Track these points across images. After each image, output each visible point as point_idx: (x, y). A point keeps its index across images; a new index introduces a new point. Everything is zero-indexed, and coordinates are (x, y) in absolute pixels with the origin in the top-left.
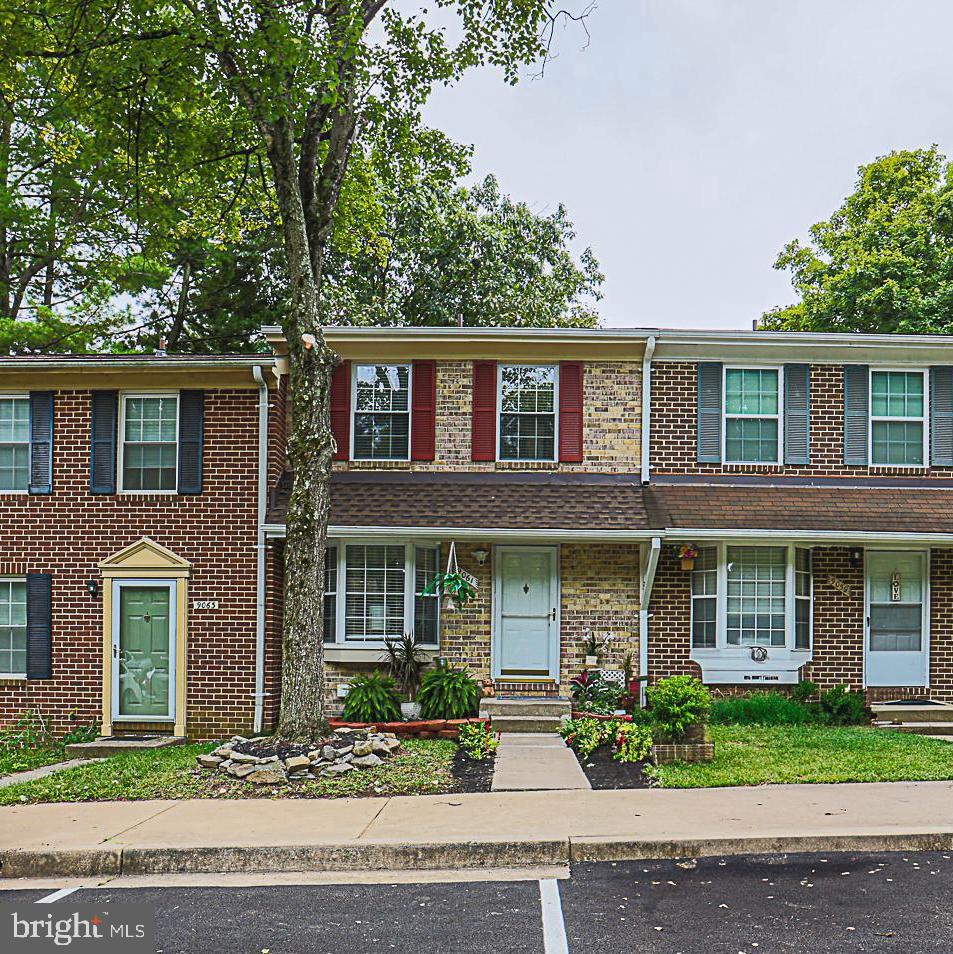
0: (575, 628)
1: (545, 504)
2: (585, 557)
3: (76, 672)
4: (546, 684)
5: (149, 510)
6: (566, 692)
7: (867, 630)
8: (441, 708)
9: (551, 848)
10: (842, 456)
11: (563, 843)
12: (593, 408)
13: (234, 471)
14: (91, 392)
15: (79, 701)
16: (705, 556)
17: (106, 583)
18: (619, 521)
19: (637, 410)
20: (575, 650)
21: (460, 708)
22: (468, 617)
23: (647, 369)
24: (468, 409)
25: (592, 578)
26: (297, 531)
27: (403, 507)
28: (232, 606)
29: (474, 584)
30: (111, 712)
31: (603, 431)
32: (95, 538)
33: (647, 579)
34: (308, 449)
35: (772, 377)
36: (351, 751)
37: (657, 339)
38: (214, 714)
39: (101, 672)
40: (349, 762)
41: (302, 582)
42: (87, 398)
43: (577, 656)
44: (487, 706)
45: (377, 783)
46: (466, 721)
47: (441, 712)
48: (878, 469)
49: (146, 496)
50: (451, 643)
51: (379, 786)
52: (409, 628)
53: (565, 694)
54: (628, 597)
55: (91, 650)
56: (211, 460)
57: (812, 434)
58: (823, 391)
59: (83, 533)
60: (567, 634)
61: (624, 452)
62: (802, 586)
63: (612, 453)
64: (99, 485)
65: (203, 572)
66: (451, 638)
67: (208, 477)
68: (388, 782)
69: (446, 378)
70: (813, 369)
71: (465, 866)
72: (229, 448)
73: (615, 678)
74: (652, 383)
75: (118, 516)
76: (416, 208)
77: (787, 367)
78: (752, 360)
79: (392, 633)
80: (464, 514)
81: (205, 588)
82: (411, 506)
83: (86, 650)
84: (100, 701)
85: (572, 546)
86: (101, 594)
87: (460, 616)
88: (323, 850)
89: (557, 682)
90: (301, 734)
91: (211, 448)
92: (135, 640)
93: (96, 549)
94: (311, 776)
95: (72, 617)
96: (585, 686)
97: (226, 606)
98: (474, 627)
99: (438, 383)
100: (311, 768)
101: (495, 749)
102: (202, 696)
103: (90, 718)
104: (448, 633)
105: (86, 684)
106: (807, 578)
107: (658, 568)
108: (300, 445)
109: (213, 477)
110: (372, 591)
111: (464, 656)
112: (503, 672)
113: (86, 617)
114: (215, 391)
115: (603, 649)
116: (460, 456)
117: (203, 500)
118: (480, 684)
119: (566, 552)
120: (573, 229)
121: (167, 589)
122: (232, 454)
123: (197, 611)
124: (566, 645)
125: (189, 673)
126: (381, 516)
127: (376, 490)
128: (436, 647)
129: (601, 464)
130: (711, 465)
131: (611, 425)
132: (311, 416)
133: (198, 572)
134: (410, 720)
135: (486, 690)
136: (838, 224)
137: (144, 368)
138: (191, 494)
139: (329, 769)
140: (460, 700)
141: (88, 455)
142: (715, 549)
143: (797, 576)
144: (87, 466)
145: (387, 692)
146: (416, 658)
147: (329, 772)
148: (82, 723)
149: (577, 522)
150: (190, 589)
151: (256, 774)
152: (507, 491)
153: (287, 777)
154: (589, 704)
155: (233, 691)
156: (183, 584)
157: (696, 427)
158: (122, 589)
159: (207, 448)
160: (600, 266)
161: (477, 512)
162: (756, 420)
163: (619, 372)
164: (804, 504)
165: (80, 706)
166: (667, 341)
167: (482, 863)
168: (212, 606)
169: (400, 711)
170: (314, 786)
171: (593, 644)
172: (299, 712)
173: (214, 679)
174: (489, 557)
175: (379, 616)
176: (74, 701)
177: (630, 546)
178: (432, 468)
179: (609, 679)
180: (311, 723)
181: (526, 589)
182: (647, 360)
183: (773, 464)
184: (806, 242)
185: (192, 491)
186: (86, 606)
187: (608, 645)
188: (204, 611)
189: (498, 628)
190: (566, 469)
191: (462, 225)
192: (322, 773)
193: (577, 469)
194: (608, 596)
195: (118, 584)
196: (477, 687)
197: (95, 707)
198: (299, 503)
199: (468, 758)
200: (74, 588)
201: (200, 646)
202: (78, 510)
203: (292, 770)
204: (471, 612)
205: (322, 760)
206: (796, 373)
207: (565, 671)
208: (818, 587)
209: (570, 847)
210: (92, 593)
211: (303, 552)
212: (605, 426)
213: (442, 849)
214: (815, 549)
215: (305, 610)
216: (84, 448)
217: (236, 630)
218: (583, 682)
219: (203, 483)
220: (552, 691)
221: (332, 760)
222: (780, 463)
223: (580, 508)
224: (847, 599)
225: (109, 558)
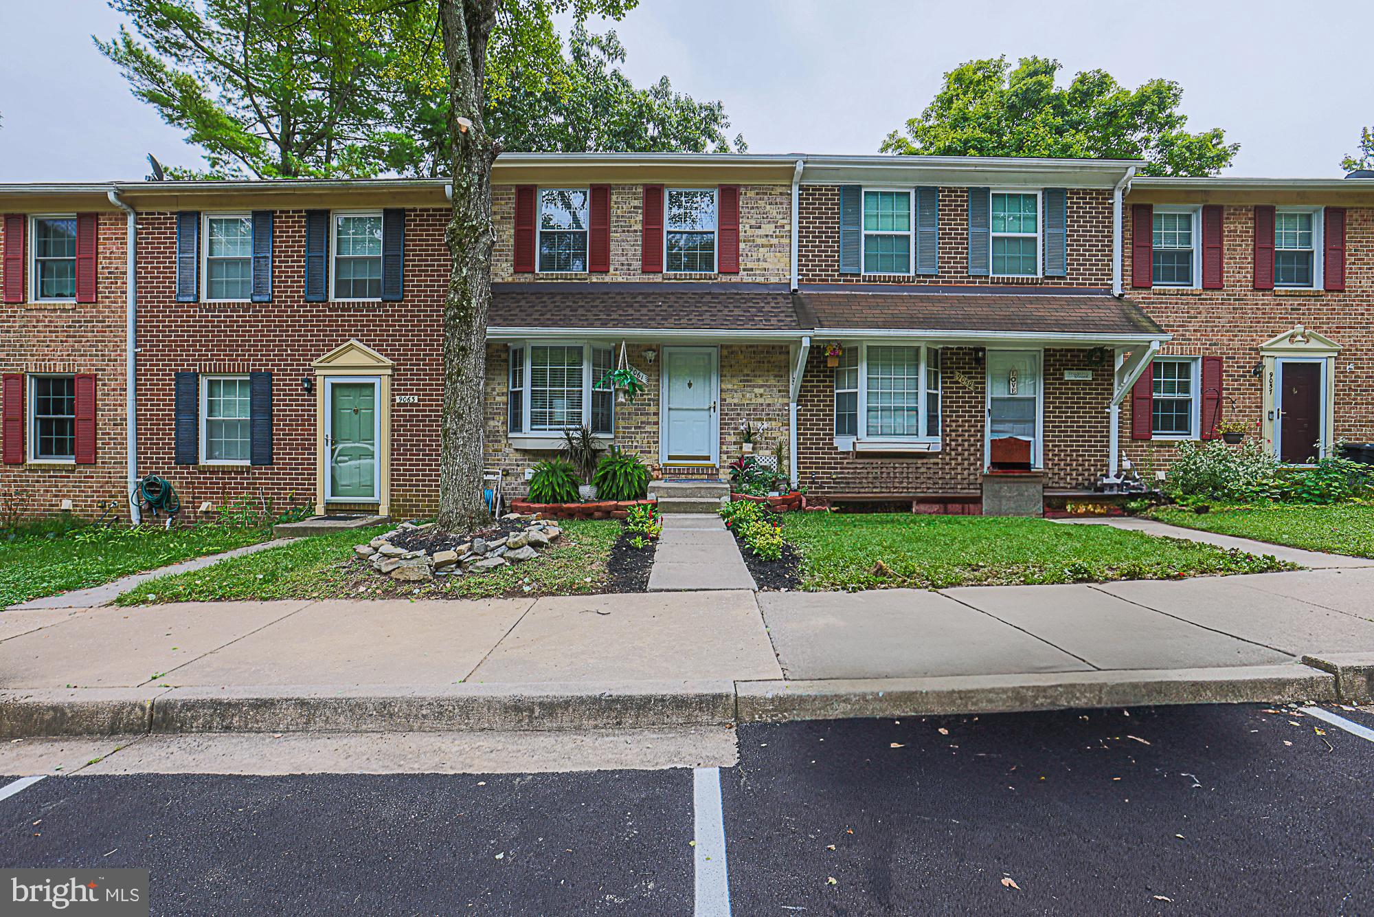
0: (733, 419)
1: (707, 308)
2: (742, 357)
3: (294, 459)
4: (707, 468)
5: (356, 316)
6: (725, 475)
7: (988, 420)
8: (614, 491)
9: (710, 703)
10: (967, 268)
11: (727, 696)
12: (748, 226)
13: (431, 281)
14: (306, 211)
15: (297, 484)
16: (847, 353)
17: (319, 380)
18: (772, 323)
19: (787, 228)
20: (732, 438)
21: (630, 491)
22: (639, 409)
23: (795, 191)
24: (639, 227)
25: (748, 375)
26: (454, 318)
27: (580, 311)
28: (429, 400)
29: (644, 381)
30: (323, 494)
31: (757, 246)
32: (310, 341)
33: (797, 376)
34: (466, 236)
35: (905, 199)
36: (505, 544)
37: (805, 163)
38: (414, 496)
39: (315, 459)
40: (501, 556)
41: (459, 370)
42: (302, 217)
43: (735, 443)
44: (654, 489)
45: (526, 580)
46: (635, 502)
47: (614, 495)
48: (998, 278)
49: (354, 303)
50: (624, 433)
51: (529, 584)
52: (586, 419)
53: (724, 477)
54: (780, 391)
55: (306, 440)
56: (410, 271)
57: (940, 248)
58: (949, 210)
59: (299, 336)
60: (726, 424)
61: (775, 264)
62: (932, 382)
63: (765, 265)
64: (313, 294)
65: (404, 370)
66: (624, 428)
67: (409, 286)
68: (537, 580)
69: (620, 200)
70: (941, 191)
71: (596, 727)
72: (427, 260)
73: (768, 464)
74: (800, 204)
75: (329, 321)
76: (606, 92)
77: (918, 189)
78: (888, 183)
79: (573, 423)
80: (634, 317)
81: (406, 385)
82: (587, 311)
83: (302, 440)
84: (315, 484)
85: (731, 346)
86: (315, 390)
87: (632, 409)
88: (409, 703)
89: (718, 466)
90: (459, 524)
91: (411, 260)
92: (345, 430)
93: (311, 350)
94: (458, 572)
95: (290, 410)
96: (742, 470)
97: (425, 400)
98: (644, 419)
99: (612, 204)
100: (459, 564)
101: (657, 534)
102: (404, 480)
103: (306, 499)
104: (621, 423)
105: (302, 469)
106: (936, 374)
107: (806, 366)
108: (458, 231)
109: (413, 286)
110: (554, 386)
111: (635, 444)
112: (670, 458)
113: (302, 410)
114: (415, 210)
115: (758, 438)
116: (632, 268)
117: (403, 306)
118: (649, 469)
119: (725, 352)
120: (729, 120)
121: (372, 385)
122: (429, 265)
123: (399, 405)
124: (726, 434)
125: (392, 460)
126: (560, 320)
127: (558, 298)
128: (611, 436)
129: (755, 275)
130: (852, 275)
131: (764, 241)
132: (469, 202)
133: (400, 370)
134: (587, 501)
135: (655, 474)
136: (927, 117)
137: (350, 189)
138: (392, 301)
139: (478, 564)
140: (631, 483)
141: (303, 267)
142: (856, 348)
143: (929, 372)
144: (302, 277)
145: (567, 476)
146: (593, 446)
147: (478, 568)
148: (300, 504)
149: (735, 323)
150: (393, 385)
151: (400, 570)
152: (673, 298)
153: (433, 574)
154: (746, 486)
155: (431, 475)
156: (386, 381)
157: (838, 242)
158: (334, 386)
159: (407, 261)
160: (749, 148)
161: (646, 315)
162: (890, 236)
163: (770, 194)
164: (935, 309)
165: (298, 489)
166: (815, 165)
167: (619, 723)
168: (411, 400)
169: (578, 493)
170: (458, 585)
171: (749, 433)
172: (456, 501)
173: (414, 465)
174: (658, 356)
175: (561, 409)
176: (292, 484)
177: (781, 347)
178: (607, 279)
179: (763, 464)
180: (468, 513)
181: (690, 385)
182: (796, 183)
183: (906, 275)
184: (904, 133)
185: (394, 298)
186: (302, 400)
187: (762, 434)
188: (405, 405)
189: (666, 419)
190: (724, 279)
191: (642, 106)
192: (470, 568)
193: (734, 279)
194: (761, 390)
195: (329, 381)
196: (646, 471)
197: (310, 489)
198: (456, 290)
199: (629, 547)
200: (292, 385)
201: (402, 435)
202: (295, 316)
203: (439, 566)
204: (642, 405)
205: (471, 555)
206: (926, 195)
207: (724, 457)
208: (946, 383)
209: (736, 701)
210: (306, 389)
211: (460, 339)
212: (759, 241)
213: (566, 704)
214: (943, 348)
215: (462, 399)
216: (300, 261)
217: (434, 421)
218: (740, 466)
219: (404, 291)
220: (712, 474)
221: (483, 555)
222: (912, 273)
223: (737, 312)
224: (971, 393)
225: (320, 359)
